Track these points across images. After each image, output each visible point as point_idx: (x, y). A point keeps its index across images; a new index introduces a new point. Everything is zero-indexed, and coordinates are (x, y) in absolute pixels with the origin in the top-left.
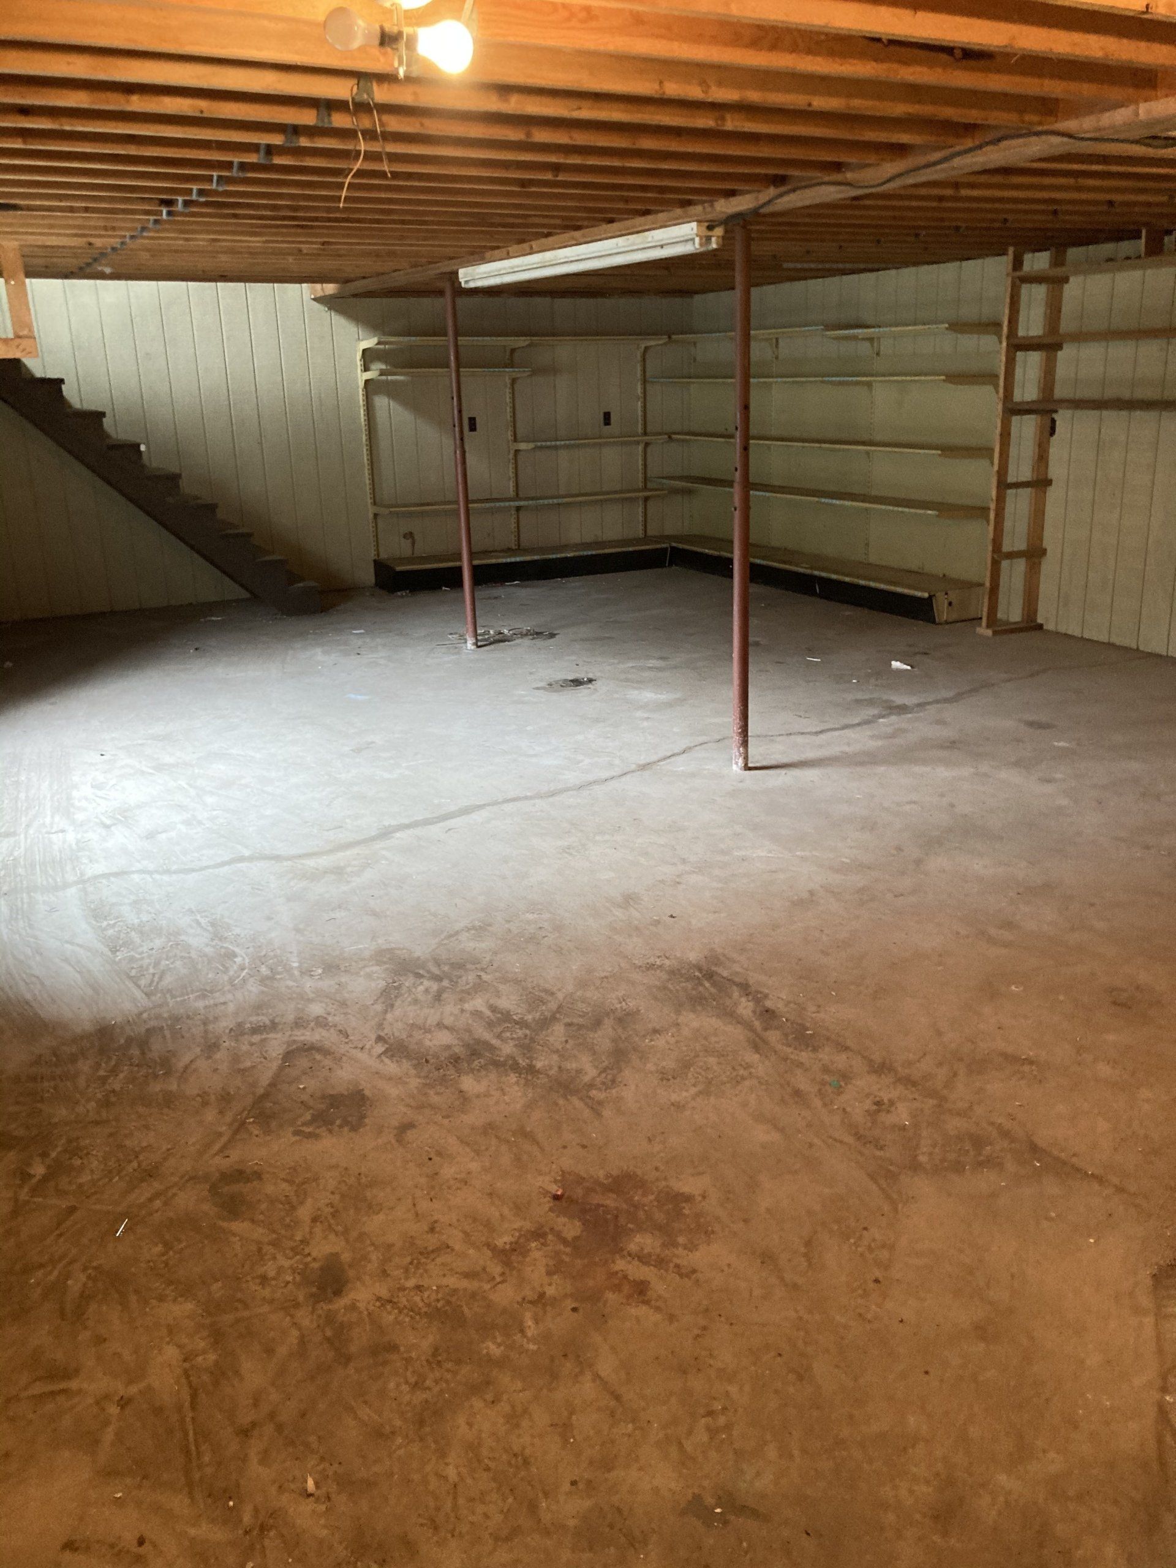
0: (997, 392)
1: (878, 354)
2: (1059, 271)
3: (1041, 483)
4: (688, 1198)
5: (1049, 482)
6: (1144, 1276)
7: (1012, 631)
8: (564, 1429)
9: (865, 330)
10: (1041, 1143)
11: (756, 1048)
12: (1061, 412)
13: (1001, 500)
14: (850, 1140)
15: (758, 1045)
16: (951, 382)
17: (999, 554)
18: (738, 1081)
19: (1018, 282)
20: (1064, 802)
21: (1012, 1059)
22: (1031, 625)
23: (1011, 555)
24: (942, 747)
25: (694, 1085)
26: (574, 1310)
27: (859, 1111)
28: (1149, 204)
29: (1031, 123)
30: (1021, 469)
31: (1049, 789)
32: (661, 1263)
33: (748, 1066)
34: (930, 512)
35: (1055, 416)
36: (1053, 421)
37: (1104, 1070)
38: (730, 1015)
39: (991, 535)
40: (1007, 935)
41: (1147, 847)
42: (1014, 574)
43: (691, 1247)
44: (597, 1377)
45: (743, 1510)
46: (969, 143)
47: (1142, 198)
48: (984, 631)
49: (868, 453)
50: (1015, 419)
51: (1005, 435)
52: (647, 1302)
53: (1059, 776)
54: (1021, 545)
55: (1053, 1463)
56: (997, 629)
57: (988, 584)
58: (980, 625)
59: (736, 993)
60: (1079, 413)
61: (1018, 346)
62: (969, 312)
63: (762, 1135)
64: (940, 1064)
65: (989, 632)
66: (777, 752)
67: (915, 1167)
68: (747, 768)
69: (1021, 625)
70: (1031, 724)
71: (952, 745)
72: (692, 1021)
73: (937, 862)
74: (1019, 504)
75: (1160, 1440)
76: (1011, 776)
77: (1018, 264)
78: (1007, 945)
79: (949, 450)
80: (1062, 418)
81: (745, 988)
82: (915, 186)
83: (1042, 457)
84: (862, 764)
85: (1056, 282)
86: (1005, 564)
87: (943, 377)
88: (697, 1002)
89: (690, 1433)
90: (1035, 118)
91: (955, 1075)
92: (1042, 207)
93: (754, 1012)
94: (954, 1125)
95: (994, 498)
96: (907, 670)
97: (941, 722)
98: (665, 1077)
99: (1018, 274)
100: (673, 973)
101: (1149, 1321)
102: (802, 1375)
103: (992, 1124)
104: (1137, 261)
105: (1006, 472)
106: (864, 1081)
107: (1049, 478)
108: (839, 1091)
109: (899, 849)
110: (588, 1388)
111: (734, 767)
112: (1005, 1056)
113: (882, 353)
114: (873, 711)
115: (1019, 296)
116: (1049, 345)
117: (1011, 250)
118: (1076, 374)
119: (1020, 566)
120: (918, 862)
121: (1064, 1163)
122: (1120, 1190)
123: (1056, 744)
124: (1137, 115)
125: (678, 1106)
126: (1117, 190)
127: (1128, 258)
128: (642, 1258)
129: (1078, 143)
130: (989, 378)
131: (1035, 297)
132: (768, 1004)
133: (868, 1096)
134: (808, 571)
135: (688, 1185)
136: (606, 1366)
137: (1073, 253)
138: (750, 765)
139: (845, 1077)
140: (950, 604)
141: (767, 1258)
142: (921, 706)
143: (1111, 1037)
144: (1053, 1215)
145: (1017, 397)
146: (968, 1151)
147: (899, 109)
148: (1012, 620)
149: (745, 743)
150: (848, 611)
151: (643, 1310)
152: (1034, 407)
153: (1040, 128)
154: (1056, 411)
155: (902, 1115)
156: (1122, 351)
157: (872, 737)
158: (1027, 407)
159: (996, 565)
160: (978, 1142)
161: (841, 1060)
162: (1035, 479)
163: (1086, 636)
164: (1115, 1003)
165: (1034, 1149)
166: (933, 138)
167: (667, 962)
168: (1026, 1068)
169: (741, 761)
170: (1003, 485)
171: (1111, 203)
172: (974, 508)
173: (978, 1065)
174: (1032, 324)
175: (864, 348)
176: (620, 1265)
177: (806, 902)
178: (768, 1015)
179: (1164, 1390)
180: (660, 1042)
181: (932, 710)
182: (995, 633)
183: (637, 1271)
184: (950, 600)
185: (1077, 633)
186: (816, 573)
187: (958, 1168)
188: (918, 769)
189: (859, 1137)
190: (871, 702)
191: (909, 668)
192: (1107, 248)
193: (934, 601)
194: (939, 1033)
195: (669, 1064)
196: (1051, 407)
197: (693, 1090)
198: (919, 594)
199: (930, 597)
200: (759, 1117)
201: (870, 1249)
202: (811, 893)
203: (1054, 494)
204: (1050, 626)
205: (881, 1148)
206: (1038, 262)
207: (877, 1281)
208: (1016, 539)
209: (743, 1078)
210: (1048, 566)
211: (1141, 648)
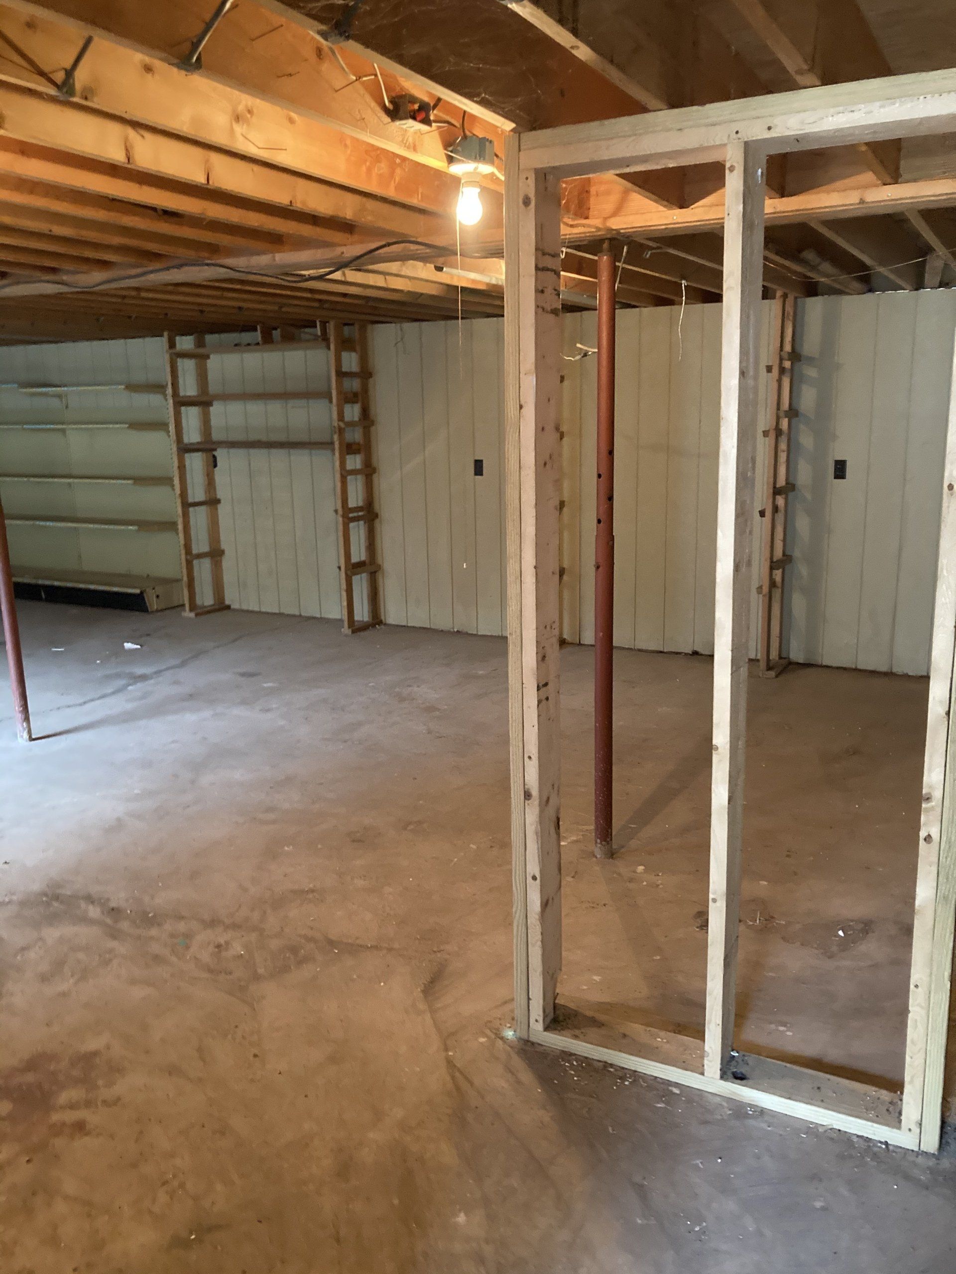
0: (169, 436)
1: (67, 407)
2: (201, 351)
3: (213, 502)
4: (95, 1054)
5: (218, 501)
6: (418, 993)
7: (209, 612)
8: (53, 1240)
9: (54, 389)
10: (334, 938)
11: (114, 937)
12: (218, 450)
13: (186, 515)
14: (205, 975)
15: (114, 934)
16: (132, 428)
17: (191, 558)
18: (107, 963)
19: (174, 357)
20: (282, 723)
21: (301, 892)
22: (221, 607)
23: (200, 556)
24: (183, 700)
25: (72, 976)
26: (28, 1161)
27: (206, 956)
28: (265, 311)
29: (205, 258)
30: (197, 493)
31: (269, 715)
32: (88, 1104)
33: (111, 951)
34: (131, 527)
35: (215, 453)
36: (214, 457)
37: (360, 883)
38: (85, 920)
39: (182, 542)
40: (271, 816)
41: (345, 742)
42: (203, 569)
43: (110, 1084)
44: (66, 1198)
45: (211, 1229)
46: (158, 266)
47: (262, 306)
48: (188, 614)
49: (69, 484)
50: (187, 456)
51: (182, 468)
52: (88, 1134)
53: (274, 706)
54: (205, 548)
55: (398, 1113)
56: (199, 611)
57: (185, 579)
58: (185, 610)
59: (83, 904)
60: (232, 451)
61: (181, 402)
62: (139, 377)
63: (138, 992)
64: (253, 910)
65: (192, 615)
66: (53, 723)
67: (257, 978)
68: (31, 739)
69: (217, 607)
70: (243, 675)
71: (191, 697)
72: (52, 934)
73: (206, 779)
74: (199, 517)
75: (453, 1078)
76: (239, 711)
77: (172, 345)
78: (274, 822)
79: (139, 480)
80: (221, 454)
81: (90, 899)
82: (116, 289)
83: (211, 483)
84: (125, 721)
85: (201, 358)
86: (195, 562)
87: (127, 426)
88: (53, 919)
89: (154, 1200)
90: (206, 255)
91: (265, 912)
92: (192, 307)
93: (103, 913)
94: (275, 944)
95: (181, 514)
96: (136, 649)
97: (176, 683)
98: (44, 978)
99: (173, 351)
100: (23, 904)
101: (428, 1016)
102: (222, 1131)
103: (300, 936)
104: (256, 347)
105: (187, 495)
106: (203, 936)
107: (218, 497)
108: (187, 947)
109: (176, 776)
110: (61, 1207)
111: (20, 740)
112: (294, 892)
113: (69, 406)
114: (122, 682)
115: (177, 367)
116: (203, 402)
117: (166, 334)
118: (226, 423)
119: (206, 563)
120: (193, 782)
121: (352, 945)
122: (390, 950)
123: (265, 685)
124: (274, 260)
125: (64, 994)
126: (244, 300)
127: (249, 344)
128: (72, 1106)
129: (238, 274)
130: (161, 426)
131: (187, 367)
132: (113, 904)
133: (209, 943)
134: (33, 581)
135: (93, 1044)
136: (70, 1186)
137: (209, 338)
138: (33, 737)
139: (188, 936)
140: (158, 596)
141: (173, 1071)
142: (158, 673)
143: (358, 862)
144: (355, 977)
145: (186, 440)
146: (289, 958)
147: (117, 240)
148: (206, 604)
149: (27, 719)
150: (74, 610)
151: (87, 1139)
152: (201, 447)
153: (209, 262)
154: (215, 450)
155: (238, 949)
156: (255, 408)
157: (127, 701)
158: (195, 447)
159: (189, 564)
160: (294, 950)
161: (182, 927)
162: (208, 499)
163: (263, 610)
164: (353, 841)
165: (331, 943)
166: (134, 260)
167: (15, 898)
168: (311, 896)
169: (26, 736)
170: (186, 505)
171: (240, 308)
172: (166, 523)
173: (279, 903)
174: (189, 388)
175: (55, 403)
176: (55, 1117)
177: (118, 826)
178: (115, 912)
179: (446, 1049)
180: (32, 955)
181: (168, 674)
182: (197, 615)
183: (70, 1116)
184: (158, 593)
185: (256, 609)
186: (40, 582)
187: (286, 969)
188: (170, 718)
189: (210, 971)
190: (118, 676)
191: (139, 647)
192: (234, 337)
193: (145, 595)
194: (245, 890)
195: (44, 967)
196: (213, 447)
197: (72, 981)
198: (130, 591)
199: (142, 593)
200: (133, 982)
201: (243, 1037)
202: (119, 820)
203: (223, 510)
204: (235, 606)
205: (231, 973)
206: (185, 343)
207: (255, 1056)
208: (201, 545)
209: (110, 960)
210: (227, 563)
211: (303, 614)
